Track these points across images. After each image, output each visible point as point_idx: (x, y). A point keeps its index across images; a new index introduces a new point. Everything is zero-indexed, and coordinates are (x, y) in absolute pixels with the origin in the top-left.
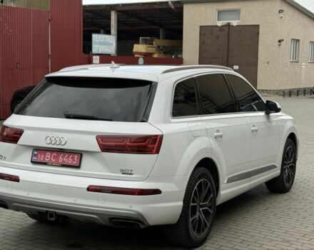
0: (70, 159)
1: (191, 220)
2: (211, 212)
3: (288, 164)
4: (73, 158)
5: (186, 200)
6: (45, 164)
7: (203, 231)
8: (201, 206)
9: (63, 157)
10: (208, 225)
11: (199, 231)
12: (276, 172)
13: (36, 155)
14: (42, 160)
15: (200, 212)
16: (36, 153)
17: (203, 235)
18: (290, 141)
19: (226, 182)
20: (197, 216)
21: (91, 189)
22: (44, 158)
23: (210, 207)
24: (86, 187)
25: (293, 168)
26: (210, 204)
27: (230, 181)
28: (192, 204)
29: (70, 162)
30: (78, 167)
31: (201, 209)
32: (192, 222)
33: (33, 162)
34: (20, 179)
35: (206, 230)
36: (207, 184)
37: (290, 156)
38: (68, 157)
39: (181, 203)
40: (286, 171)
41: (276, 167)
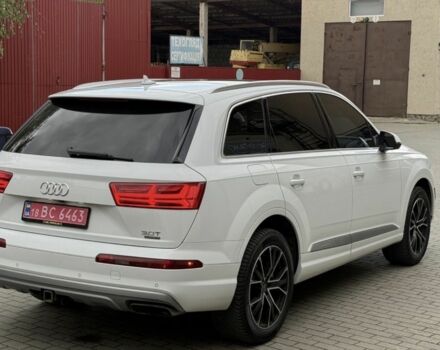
0: (74, 216)
1: (251, 305)
2: (286, 293)
3: (417, 224)
4: (78, 214)
5: (243, 276)
6: (40, 222)
7: (272, 320)
8: (269, 285)
9: (65, 213)
10: (280, 312)
11: (264, 321)
12: (397, 236)
13: (28, 210)
14: (36, 217)
15: (267, 293)
16: (29, 206)
17: (270, 327)
18: (421, 189)
19: (309, 250)
20: (261, 299)
21: (101, 259)
22: (40, 213)
23: (283, 287)
24: (95, 256)
25: (426, 230)
26: (284, 282)
27: (316, 248)
28: (252, 282)
29: (73, 219)
30: (85, 227)
31: (268, 290)
32: (253, 308)
33: (24, 219)
34: (7, 242)
35: (277, 320)
36: (278, 253)
37: (420, 211)
38: (71, 214)
39: (234, 281)
40: (414, 235)
41: (395, 228)
